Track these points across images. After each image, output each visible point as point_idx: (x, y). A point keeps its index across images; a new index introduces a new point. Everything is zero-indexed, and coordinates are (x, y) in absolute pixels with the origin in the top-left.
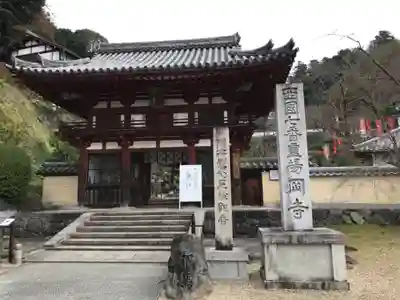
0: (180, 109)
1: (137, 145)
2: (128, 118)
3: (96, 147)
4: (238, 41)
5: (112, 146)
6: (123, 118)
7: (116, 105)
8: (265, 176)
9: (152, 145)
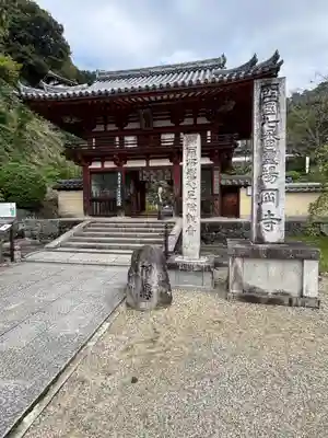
0: (167, 130)
1: (131, 164)
2: (122, 140)
3: (96, 165)
4: (224, 62)
5: (109, 165)
6: (117, 139)
7: (112, 127)
8: (243, 192)
9: (142, 164)
